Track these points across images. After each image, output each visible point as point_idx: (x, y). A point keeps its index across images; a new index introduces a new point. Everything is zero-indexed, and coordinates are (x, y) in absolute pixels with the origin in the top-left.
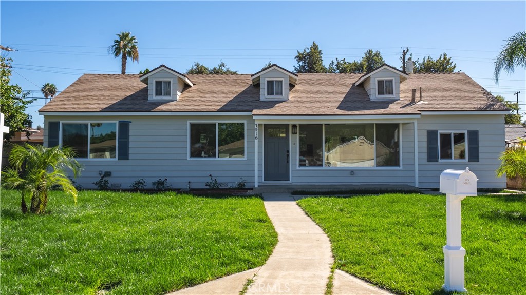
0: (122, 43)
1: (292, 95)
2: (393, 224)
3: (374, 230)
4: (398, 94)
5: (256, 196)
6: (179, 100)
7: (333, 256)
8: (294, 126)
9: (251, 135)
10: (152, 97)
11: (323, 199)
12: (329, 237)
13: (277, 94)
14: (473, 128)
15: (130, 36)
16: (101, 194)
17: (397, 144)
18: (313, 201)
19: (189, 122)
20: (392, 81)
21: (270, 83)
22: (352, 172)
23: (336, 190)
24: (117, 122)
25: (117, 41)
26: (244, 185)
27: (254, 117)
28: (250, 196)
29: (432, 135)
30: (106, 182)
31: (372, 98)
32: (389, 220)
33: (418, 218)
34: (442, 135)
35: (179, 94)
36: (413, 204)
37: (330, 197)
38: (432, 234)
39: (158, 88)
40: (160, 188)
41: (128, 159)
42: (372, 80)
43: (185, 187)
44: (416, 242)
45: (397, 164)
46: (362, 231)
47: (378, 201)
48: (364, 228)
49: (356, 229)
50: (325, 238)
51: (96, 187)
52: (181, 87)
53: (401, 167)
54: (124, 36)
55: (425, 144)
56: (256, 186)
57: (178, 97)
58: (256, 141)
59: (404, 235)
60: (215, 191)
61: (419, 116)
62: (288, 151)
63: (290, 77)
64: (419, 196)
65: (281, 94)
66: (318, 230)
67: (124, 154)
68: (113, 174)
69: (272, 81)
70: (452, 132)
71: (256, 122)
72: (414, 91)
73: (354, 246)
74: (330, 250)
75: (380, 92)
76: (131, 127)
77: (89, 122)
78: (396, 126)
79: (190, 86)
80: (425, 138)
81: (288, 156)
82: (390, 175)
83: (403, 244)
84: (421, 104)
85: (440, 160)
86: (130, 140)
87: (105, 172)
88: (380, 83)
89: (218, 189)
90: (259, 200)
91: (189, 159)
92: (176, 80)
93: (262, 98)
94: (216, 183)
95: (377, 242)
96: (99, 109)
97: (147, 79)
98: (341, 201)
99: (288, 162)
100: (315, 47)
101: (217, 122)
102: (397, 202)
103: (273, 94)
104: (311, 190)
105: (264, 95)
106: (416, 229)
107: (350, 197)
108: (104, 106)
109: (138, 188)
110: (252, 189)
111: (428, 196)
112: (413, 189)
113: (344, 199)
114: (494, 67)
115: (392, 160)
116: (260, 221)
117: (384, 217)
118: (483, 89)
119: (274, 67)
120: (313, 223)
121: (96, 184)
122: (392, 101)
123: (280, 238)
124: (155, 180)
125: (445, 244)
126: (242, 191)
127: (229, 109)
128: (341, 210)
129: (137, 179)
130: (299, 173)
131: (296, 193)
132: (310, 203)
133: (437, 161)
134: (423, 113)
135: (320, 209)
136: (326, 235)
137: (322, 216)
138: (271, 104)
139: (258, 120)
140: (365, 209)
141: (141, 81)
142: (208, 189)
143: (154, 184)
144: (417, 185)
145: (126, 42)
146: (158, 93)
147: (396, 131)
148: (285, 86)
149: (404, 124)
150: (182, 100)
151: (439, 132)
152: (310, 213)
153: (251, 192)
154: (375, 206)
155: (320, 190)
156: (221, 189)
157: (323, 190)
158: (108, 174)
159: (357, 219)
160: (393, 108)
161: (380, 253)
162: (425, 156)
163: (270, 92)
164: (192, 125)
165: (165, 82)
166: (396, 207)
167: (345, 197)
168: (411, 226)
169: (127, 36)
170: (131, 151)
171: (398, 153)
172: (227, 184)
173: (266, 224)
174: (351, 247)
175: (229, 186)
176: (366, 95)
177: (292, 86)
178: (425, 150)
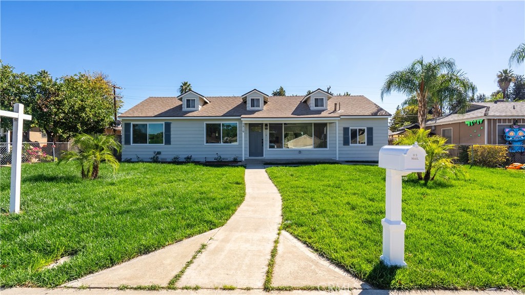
0: (184, 87)
1: (265, 108)
2: (326, 186)
3: (313, 191)
4: (326, 106)
5: (241, 166)
6: (200, 110)
7: (282, 215)
8: (266, 125)
9: (241, 130)
10: (185, 109)
11: (281, 167)
12: (281, 196)
13: (257, 106)
14: (370, 126)
15: (188, 84)
16: (153, 165)
17: (326, 136)
18: (274, 169)
19: (205, 123)
20: (323, 99)
21: (253, 100)
22: (300, 151)
23: (290, 162)
24: (164, 123)
25: (181, 86)
26: (237, 159)
27: (242, 119)
28: (237, 166)
29: (346, 130)
30: (157, 157)
31: (311, 109)
32: (323, 183)
33: (342, 181)
34: (351, 130)
35: (200, 107)
36: (337, 171)
37: (286, 166)
38: (355, 194)
39: (188, 104)
40: (188, 160)
41: (170, 144)
42: (311, 98)
43: (203, 160)
44: (344, 202)
45: (326, 147)
46: (305, 192)
47: (315, 169)
48: (306, 190)
49: (300, 190)
50: (278, 197)
51: (151, 160)
52: (202, 103)
53: (328, 149)
54: (185, 84)
55: (342, 135)
56: (243, 160)
57: (200, 109)
58: (243, 133)
59: (335, 195)
60: (219, 163)
61: (339, 118)
62: (263, 140)
63: (264, 97)
64: (340, 166)
65: (259, 106)
66: (275, 190)
67: (168, 142)
68: (162, 153)
69: (254, 99)
70: (358, 128)
71: (243, 122)
72: (336, 104)
73: (299, 205)
74: (280, 208)
75: (316, 106)
76: (172, 126)
77: (148, 123)
78: (325, 125)
79: (207, 103)
80: (342, 132)
81: (263, 142)
82: (322, 153)
83: (335, 204)
84: (340, 112)
85: (350, 145)
86: (171, 133)
87: (158, 152)
88: (316, 100)
89: (221, 162)
90: (242, 168)
91: (205, 144)
92: (198, 99)
93: (248, 109)
94: (221, 158)
95: (315, 201)
96: (153, 115)
97: (182, 98)
98: (292, 169)
99: (263, 146)
100: (282, 89)
101: (221, 123)
102: (327, 169)
103: (254, 106)
104: (276, 162)
105: (249, 107)
106: (342, 190)
107: (298, 166)
108: (156, 114)
109: (176, 162)
110: (241, 162)
111: (345, 165)
112: (335, 161)
113: (294, 168)
114: (380, 92)
115: (323, 145)
116: (237, 183)
117: (319, 180)
118: (375, 104)
119: (255, 91)
120: (273, 185)
121: (151, 159)
122: (323, 111)
123: (247, 197)
124: (186, 156)
125: (384, 217)
126: (235, 163)
127: (228, 115)
128: (292, 175)
129: (175, 156)
130: (269, 152)
131: (267, 164)
132: (273, 171)
133: (349, 145)
134: (341, 117)
135: (278, 174)
136: (280, 194)
137: (279, 180)
138: (253, 112)
139: (245, 121)
140: (307, 174)
141: (179, 99)
142: (216, 162)
143: (185, 158)
144: (337, 159)
145: (186, 87)
146: (188, 106)
147: (325, 128)
148: (261, 102)
149: (330, 123)
150: (202, 110)
151: (350, 128)
152: (272, 177)
153: (240, 163)
154: (314, 172)
155: (281, 162)
156: (224, 162)
157: (282, 162)
158: (159, 153)
159: (302, 182)
160: (323, 114)
161: (319, 213)
162: (342, 142)
163: (253, 105)
164: (207, 124)
165: (192, 100)
166: (327, 173)
167: (295, 167)
168: (339, 188)
169: (187, 83)
170: (172, 140)
171: (327, 142)
172: (227, 159)
173: (240, 186)
174: (296, 206)
175: (229, 159)
176: (308, 107)
177: (265, 102)
178: (342, 139)
